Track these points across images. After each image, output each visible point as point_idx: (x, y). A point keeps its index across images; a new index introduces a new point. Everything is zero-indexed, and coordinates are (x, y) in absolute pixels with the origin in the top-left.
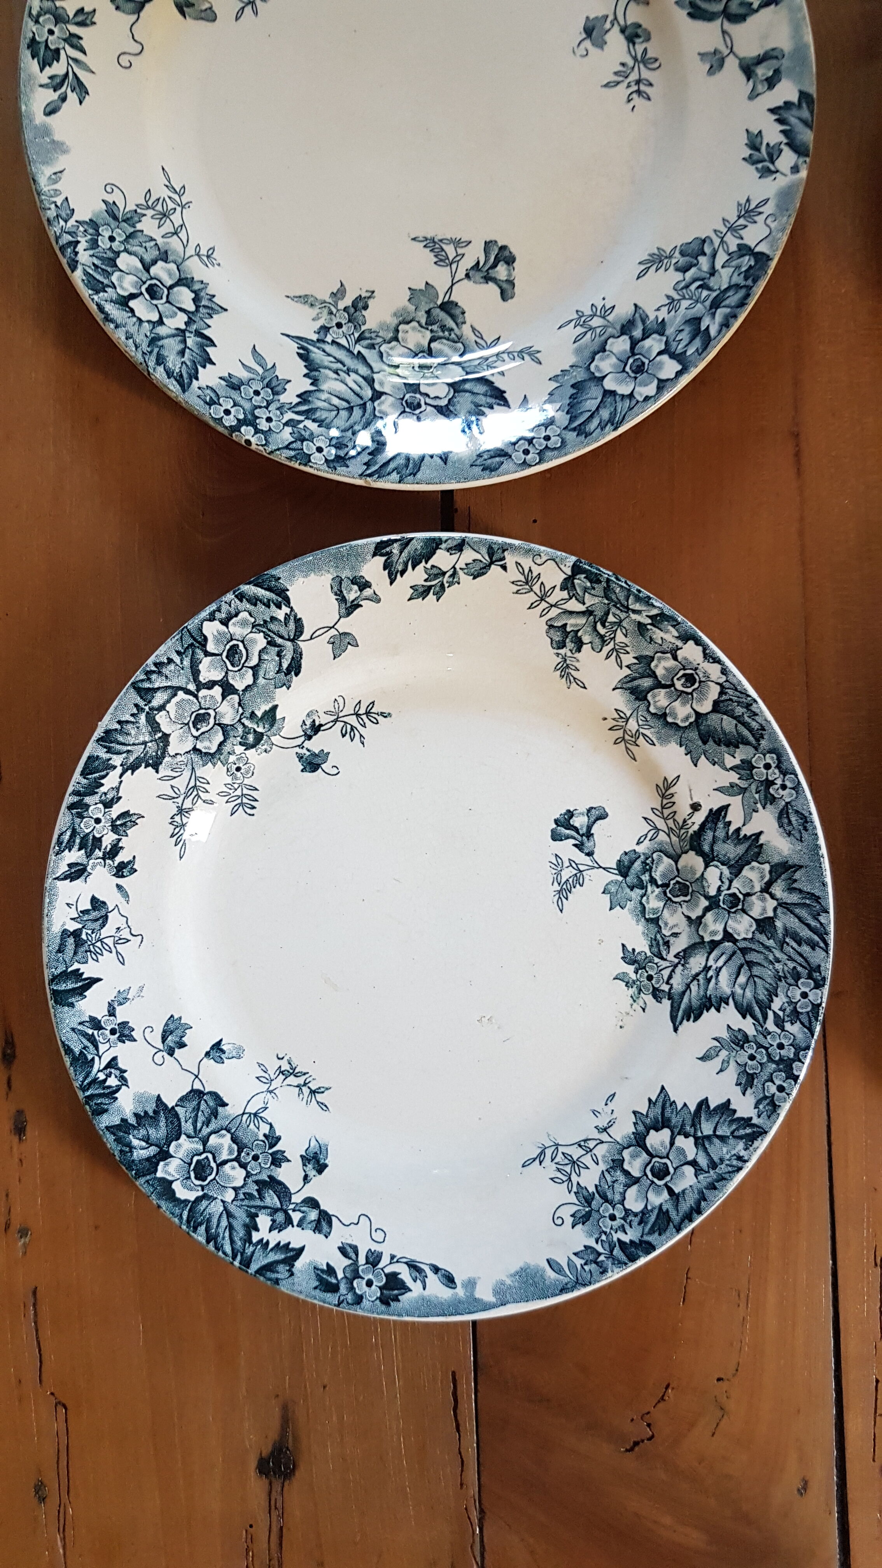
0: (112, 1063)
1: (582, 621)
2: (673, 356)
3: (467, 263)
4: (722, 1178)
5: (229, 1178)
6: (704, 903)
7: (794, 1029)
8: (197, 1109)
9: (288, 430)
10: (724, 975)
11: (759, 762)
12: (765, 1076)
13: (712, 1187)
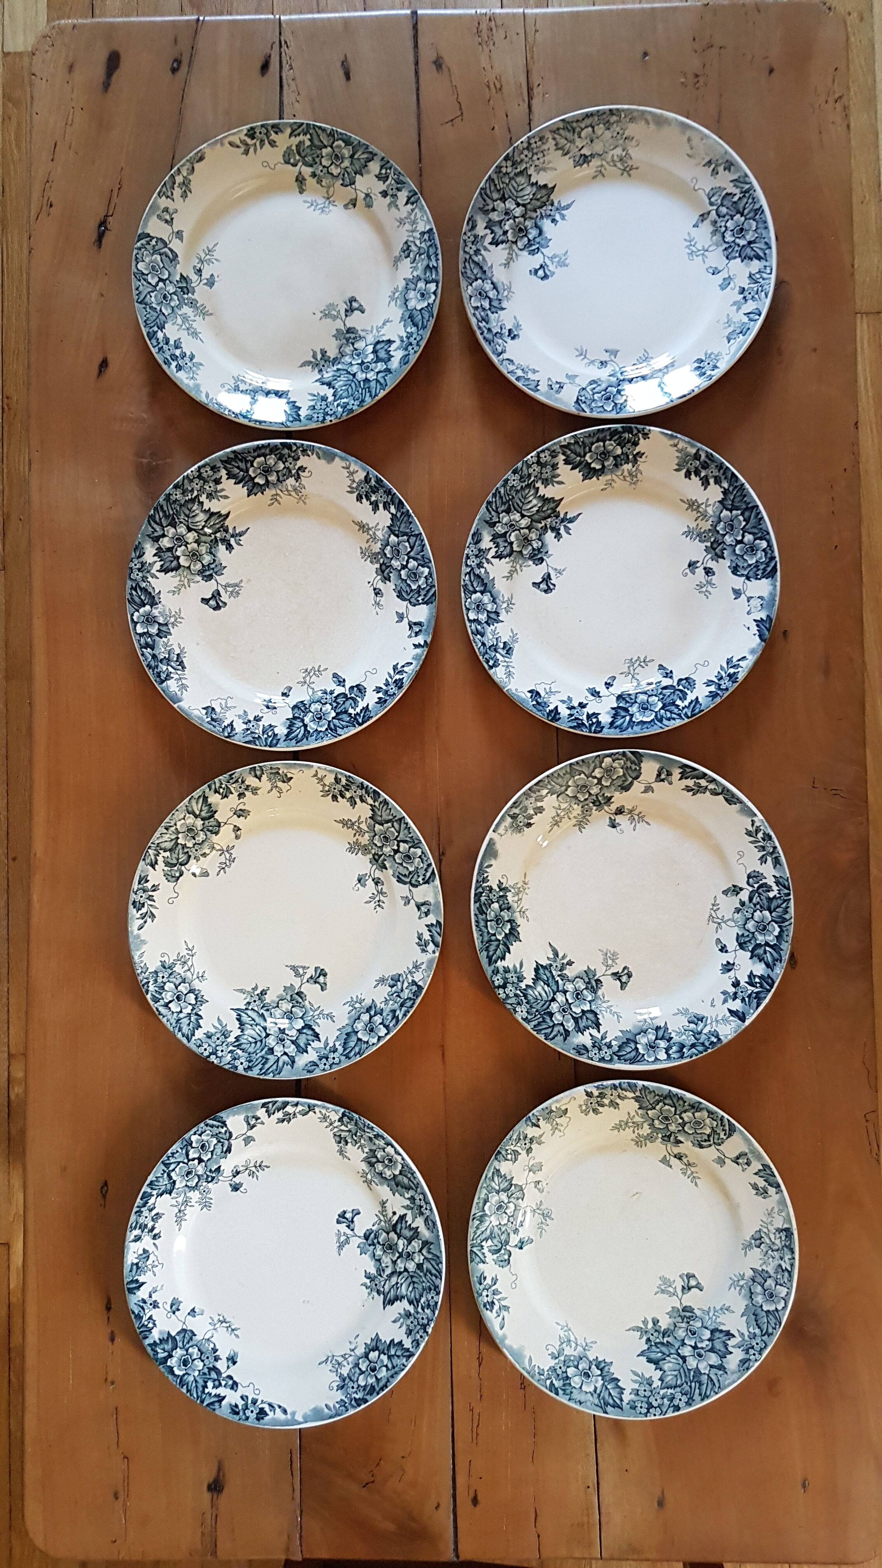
0: (150, 1318)
1: (347, 1134)
2: (385, 1026)
3: (308, 976)
4: (396, 1373)
5: (197, 1366)
6: (397, 1255)
7: (428, 1311)
8: (184, 1337)
9: (230, 1055)
10: (404, 1286)
11: (417, 1197)
12: (416, 1331)
13: (392, 1376)
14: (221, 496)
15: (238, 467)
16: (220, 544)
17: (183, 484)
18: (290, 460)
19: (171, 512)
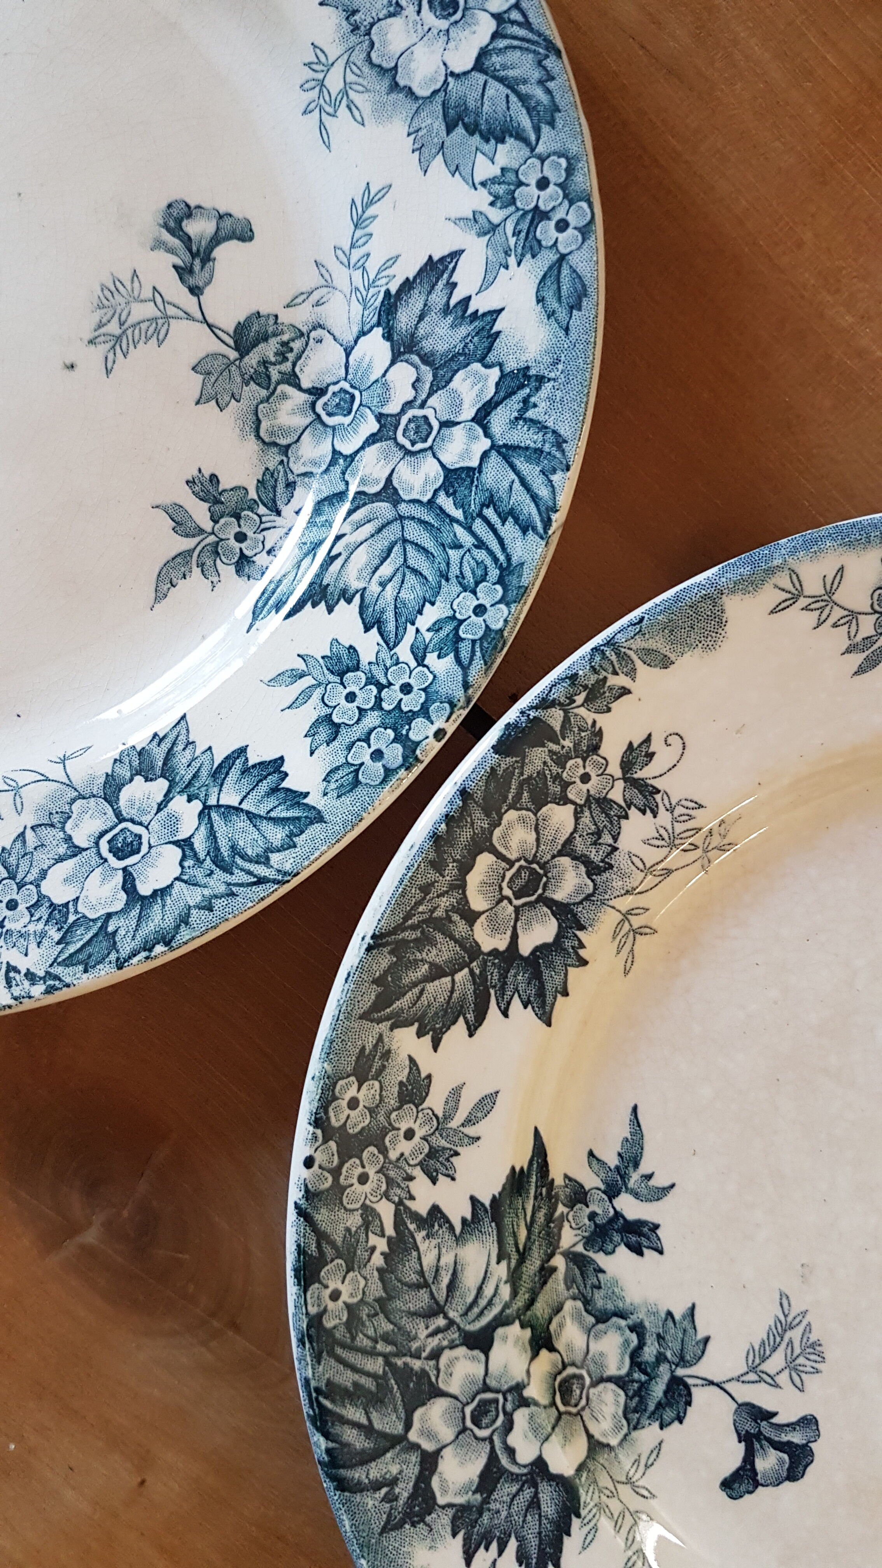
14: (469, 1121)
15: (437, 972)
16: (600, 1259)
17: (321, 1236)
18: (574, 768)
19: (376, 1365)
